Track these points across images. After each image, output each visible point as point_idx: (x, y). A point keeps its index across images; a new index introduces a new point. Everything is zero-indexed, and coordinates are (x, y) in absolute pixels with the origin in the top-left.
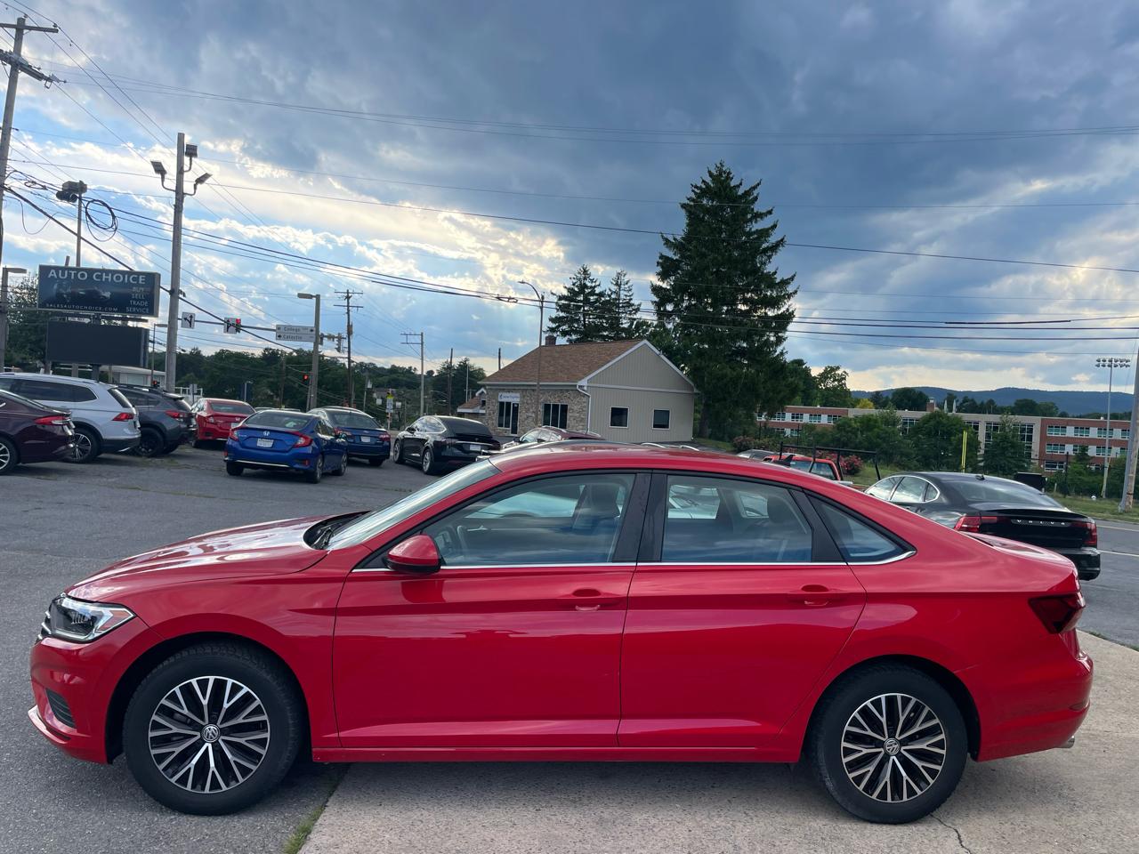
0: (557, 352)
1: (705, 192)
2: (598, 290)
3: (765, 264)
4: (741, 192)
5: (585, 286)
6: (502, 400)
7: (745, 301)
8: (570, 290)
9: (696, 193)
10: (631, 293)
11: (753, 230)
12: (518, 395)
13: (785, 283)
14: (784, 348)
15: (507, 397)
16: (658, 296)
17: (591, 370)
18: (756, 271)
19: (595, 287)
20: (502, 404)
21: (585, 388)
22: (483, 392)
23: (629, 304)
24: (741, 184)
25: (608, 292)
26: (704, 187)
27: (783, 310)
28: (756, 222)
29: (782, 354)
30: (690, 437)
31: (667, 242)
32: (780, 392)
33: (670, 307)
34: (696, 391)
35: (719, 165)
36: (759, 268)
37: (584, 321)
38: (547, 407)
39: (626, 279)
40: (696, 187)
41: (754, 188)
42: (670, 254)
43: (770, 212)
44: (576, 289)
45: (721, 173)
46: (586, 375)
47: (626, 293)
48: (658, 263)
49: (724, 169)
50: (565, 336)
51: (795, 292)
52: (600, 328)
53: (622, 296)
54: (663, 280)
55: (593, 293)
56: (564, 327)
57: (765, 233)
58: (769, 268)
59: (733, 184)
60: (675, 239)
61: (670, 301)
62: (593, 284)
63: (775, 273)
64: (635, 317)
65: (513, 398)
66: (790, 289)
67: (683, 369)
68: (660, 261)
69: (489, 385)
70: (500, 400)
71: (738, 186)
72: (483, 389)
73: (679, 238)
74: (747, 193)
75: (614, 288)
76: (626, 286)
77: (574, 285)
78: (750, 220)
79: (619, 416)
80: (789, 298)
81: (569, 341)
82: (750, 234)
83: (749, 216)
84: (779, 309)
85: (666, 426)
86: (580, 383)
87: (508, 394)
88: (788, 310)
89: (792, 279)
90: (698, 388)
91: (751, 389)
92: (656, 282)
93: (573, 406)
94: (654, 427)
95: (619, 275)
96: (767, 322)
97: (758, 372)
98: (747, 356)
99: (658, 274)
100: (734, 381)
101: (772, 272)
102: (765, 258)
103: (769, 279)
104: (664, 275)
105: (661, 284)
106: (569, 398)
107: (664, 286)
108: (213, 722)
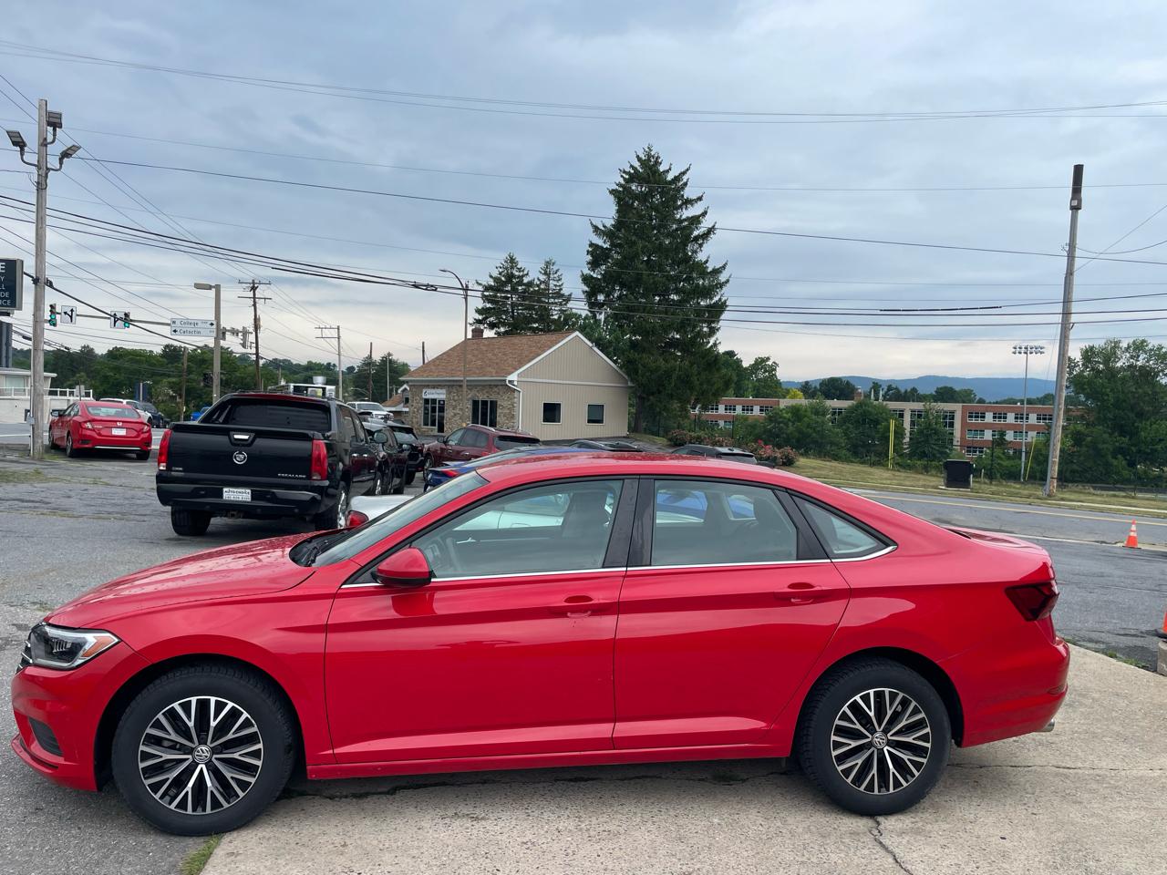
0: (484, 345)
1: (633, 177)
2: (526, 280)
3: (695, 252)
4: (670, 177)
5: (513, 276)
6: (428, 397)
7: (677, 291)
8: (496, 279)
9: (625, 179)
10: (560, 283)
11: (684, 217)
12: (444, 391)
13: (717, 272)
14: (718, 339)
15: (431, 394)
16: (588, 287)
17: (521, 364)
18: (687, 259)
19: (523, 276)
20: (427, 401)
21: (515, 383)
22: (406, 389)
23: (559, 295)
24: (670, 169)
25: (537, 282)
26: (632, 171)
27: (716, 299)
28: (686, 208)
29: (715, 345)
30: (625, 432)
31: (596, 229)
32: (715, 383)
33: (601, 298)
34: (630, 384)
35: (647, 150)
36: (691, 257)
37: (513, 312)
38: (475, 403)
39: (555, 268)
40: (625, 172)
41: (684, 173)
42: (599, 241)
43: (700, 199)
44: (503, 279)
45: (649, 156)
46: (516, 369)
47: (555, 283)
48: (588, 251)
49: (653, 153)
50: (493, 329)
51: (727, 281)
52: (530, 320)
53: (551, 286)
54: (594, 270)
55: (520, 283)
56: (492, 319)
57: (695, 220)
58: (701, 257)
59: (662, 168)
60: (604, 226)
61: (601, 292)
62: (521, 273)
63: (707, 262)
64: (564, 308)
65: (439, 395)
66: (722, 278)
67: (615, 362)
68: (590, 249)
69: (411, 381)
70: (424, 397)
71: (668, 171)
72: (405, 386)
73: (608, 225)
74: (677, 179)
75: (543, 278)
76: (556, 275)
77: (500, 274)
78: (680, 207)
79: (551, 412)
80: (721, 287)
81: (497, 333)
82: (680, 221)
83: (679, 203)
84: (711, 299)
85: (600, 421)
86: (510, 378)
87: (433, 391)
88: (720, 299)
89: (724, 267)
90: (632, 381)
91: (686, 381)
92: (586, 271)
93: (503, 402)
94: (588, 422)
95: (548, 263)
96: (699, 312)
97: (692, 364)
98: (680, 347)
99: (589, 263)
100: (668, 374)
101: (704, 260)
102: (696, 246)
103: (700, 268)
104: (594, 264)
105: (592, 273)
106: (498, 394)
107: (595, 276)
108: (202, 742)
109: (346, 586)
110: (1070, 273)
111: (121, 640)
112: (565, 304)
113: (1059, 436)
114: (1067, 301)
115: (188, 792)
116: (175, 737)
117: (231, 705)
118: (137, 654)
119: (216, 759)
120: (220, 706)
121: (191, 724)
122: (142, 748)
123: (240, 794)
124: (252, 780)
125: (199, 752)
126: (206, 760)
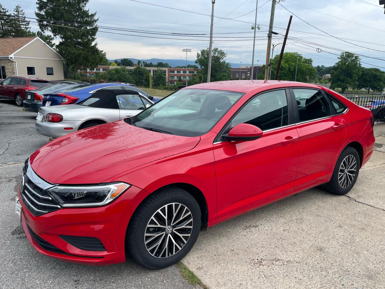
2: (7, 14)
3: (84, 7)
7: (78, 22)
10: (24, 16)
13: (92, 15)
14: (97, 42)
16: (39, 18)
17: (14, 51)
19: (5, 12)
21: (13, 58)
23: (24, 21)
25: (12, 15)
27: (94, 26)
29: (96, 44)
30: (63, 78)
32: (97, 60)
33: (45, 23)
34: (63, 59)
36: (82, 9)
37: (2, 28)
39: (21, 9)
46: (13, 52)
48: (37, 3)
51: (98, 20)
52: (11, 31)
53: (20, 17)
54: (40, 11)
55: (5, 15)
58: (86, 9)
61: (45, 20)
62: (4, 11)
63: (88, 11)
64: (28, 27)
66: (96, 18)
75: (16, 13)
76: (22, 13)
79: (31, 71)
80: (96, 22)
84: (92, 26)
85: (52, 74)
86: (10, 56)
88: (96, 26)
89: (95, 14)
90: (64, 58)
91: (86, 58)
92: (37, 11)
93: (8, 67)
94: (48, 74)
95: (17, 7)
96: (88, 31)
97: (88, 52)
98: (82, 45)
99: (37, 8)
100: (79, 55)
101: (87, 10)
102: (83, 4)
103: (85, 14)
104: (40, 8)
105: (40, 12)
106: (5, 63)
107: (41, 13)
108: (169, 224)
109: (214, 144)
110: (212, 25)
111: (131, 185)
112: (28, 25)
113: (210, 77)
114: (211, 34)
115: (166, 248)
116: (159, 226)
117: (180, 205)
118: (143, 190)
119: (175, 230)
120: (177, 206)
121: (166, 218)
122: (146, 235)
123: (186, 242)
124: (189, 235)
125: (167, 229)
126: (171, 232)
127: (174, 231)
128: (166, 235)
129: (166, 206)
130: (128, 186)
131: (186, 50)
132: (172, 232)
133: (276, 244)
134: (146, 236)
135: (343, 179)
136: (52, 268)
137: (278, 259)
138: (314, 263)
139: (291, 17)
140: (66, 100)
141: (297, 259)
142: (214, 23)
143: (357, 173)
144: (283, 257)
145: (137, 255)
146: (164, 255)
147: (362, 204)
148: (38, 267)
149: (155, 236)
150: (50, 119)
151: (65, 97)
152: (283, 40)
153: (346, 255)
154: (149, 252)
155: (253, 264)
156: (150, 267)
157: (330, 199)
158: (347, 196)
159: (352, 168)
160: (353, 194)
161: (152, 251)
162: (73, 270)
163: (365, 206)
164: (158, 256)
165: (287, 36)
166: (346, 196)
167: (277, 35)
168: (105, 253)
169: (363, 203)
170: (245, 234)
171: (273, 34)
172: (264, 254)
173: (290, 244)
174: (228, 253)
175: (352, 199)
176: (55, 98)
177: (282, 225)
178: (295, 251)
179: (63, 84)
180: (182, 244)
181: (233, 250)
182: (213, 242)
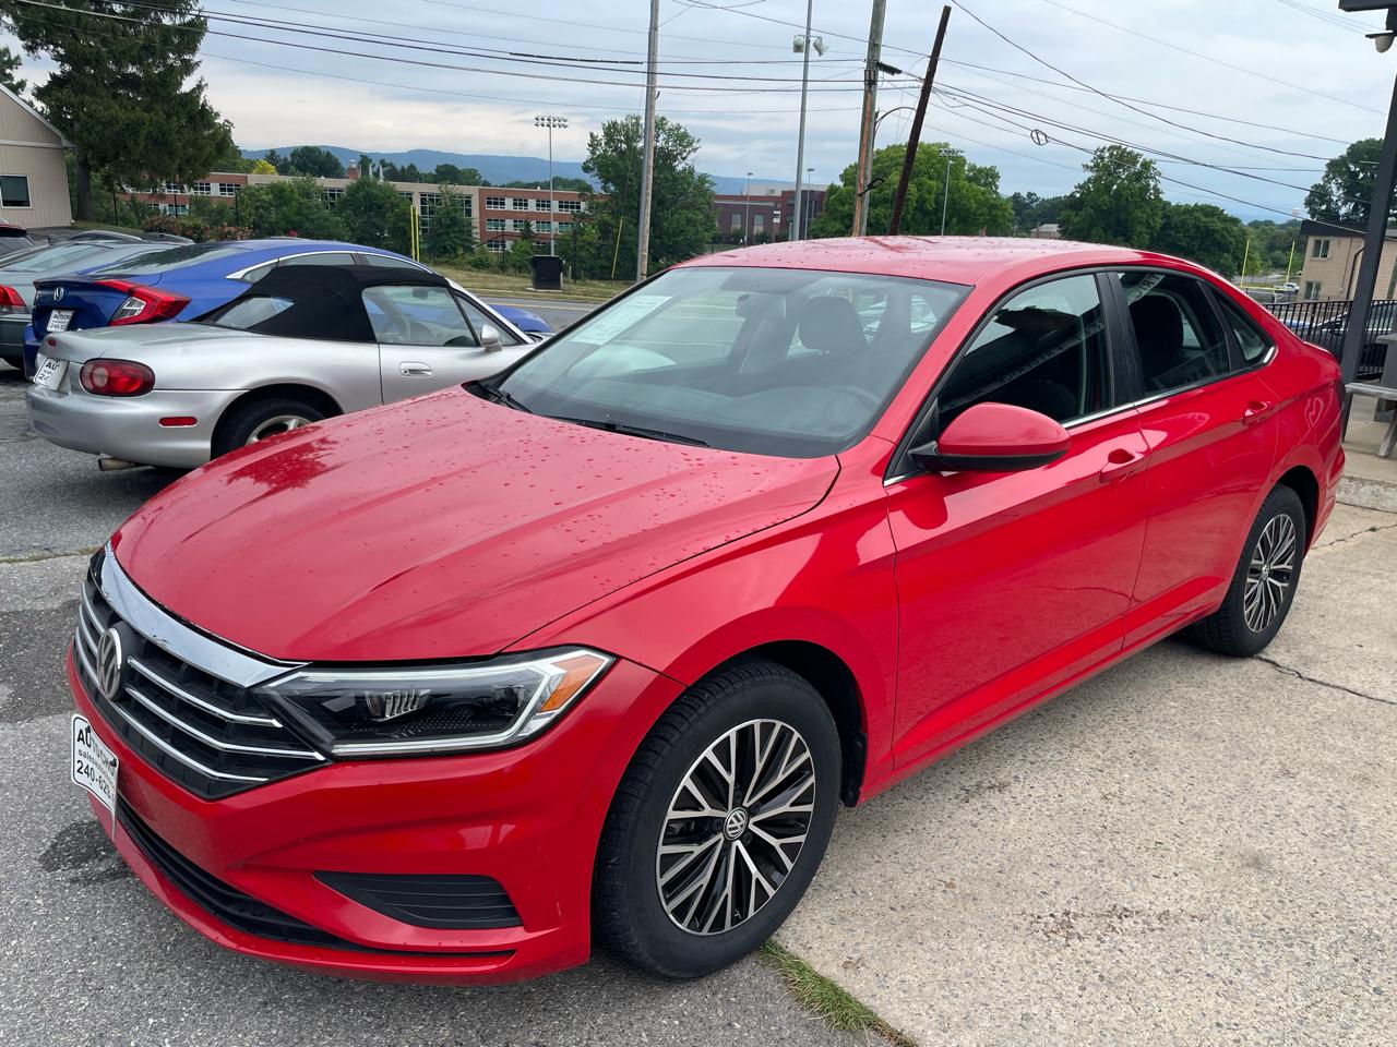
14: (202, 79)
29: (199, 87)
30: (68, 220)
34: (65, 143)
84: (182, 15)
85: (24, 202)
90: (70, 138)
91: (160, 143)
94: (6, 203)
96: (167, 32)
97: (169, 116)
98: (143, 88)
100: (133, 128)
108: (738, 803)
109: (887, 483)
110: (654, 28)
111: (618, 658)
113: (648, 226)
114: (652, 62)
115: (727, 895)
116: (708, 811)
117: (779, 724)
118: (664, 678)
119: (755, 824)
120: (767, 730)
121: (730, 779)
122: (663, 850)
123: (789, 865)
124: (801, 839)
125: (732, 822)
126: (741, 831)
127: (752, 827)
128: (728, 843)
129: (732, 733)
130: (606, 660)
131: (546, 122)
132: (747, 830)
133: (1095, 850)
134: (663, 856)
135: (1257, 600)
136: (266, 1004)
137: (1125, 909)
138: (1253, 914)
139: (947, 11)
140: (138, 307)
141: (1191, 908)
142: (659, 24)
143: (1292, 577)
144: (1140, 901)
145: (633, 930)
146: (719, 923)
147: (1326, 688)
148: (205, 1004)
149: (692, 852)
150: (101, 382)
151: (131, 293)
152: (918, 93)
153: (1345, 877)
154: (671, 916)
155: (1041, 934)
156: (674, 974)
157: (1212, 674)
158: (1267, 661)
159: (1281, 561)
160: (1282, 650)
161: (680, 912)
162: (356, 1007)
163: (1338, 694)
164: (701, 929)
165: (931, 82)
166: (1261, 659)
167: (896, 76)
168: (518, 935)
169: (1328, 685)
170: (972, 817)
171: (880, 73)
172: (1069, 892)
173: (1143, 849)
174: (938, 894)
175: (1285, 670)
176: (85, 295)
177: (1092, 779)
178: (1171, 874)
179: (101, 242)
180: (776, 876)
181: (951, 885)
182: (864, 857)
